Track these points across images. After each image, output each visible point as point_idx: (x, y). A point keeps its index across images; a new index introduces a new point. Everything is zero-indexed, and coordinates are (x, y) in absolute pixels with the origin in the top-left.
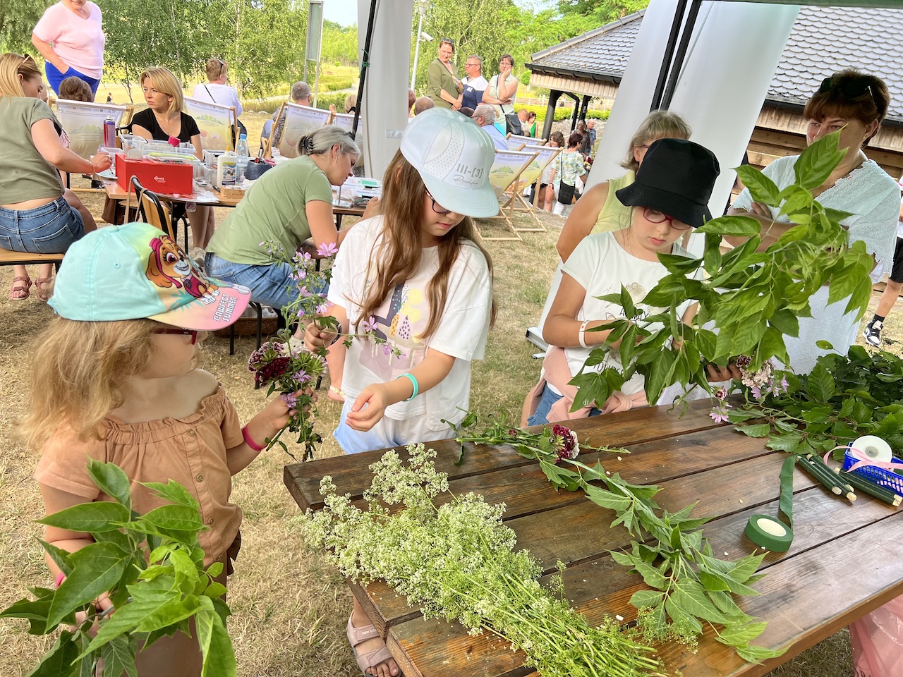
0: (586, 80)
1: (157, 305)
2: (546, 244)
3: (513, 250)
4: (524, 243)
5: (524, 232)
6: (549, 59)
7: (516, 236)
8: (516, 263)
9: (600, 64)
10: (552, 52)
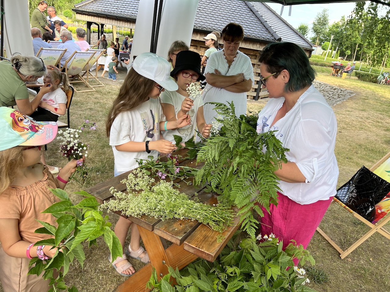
0: (103, 17)
1: (21, 140)
2: (106, 91)
3: (93, 95)
4: (97, 91)
5: (95, 87)
6: (84, 7)
7: (92, 89)
8: (97, 101)
9: (109, 10)
10: (84, 4)
